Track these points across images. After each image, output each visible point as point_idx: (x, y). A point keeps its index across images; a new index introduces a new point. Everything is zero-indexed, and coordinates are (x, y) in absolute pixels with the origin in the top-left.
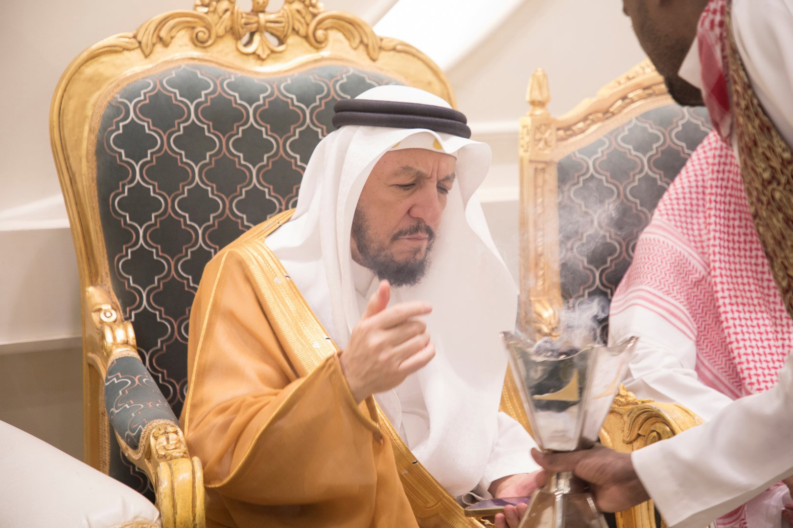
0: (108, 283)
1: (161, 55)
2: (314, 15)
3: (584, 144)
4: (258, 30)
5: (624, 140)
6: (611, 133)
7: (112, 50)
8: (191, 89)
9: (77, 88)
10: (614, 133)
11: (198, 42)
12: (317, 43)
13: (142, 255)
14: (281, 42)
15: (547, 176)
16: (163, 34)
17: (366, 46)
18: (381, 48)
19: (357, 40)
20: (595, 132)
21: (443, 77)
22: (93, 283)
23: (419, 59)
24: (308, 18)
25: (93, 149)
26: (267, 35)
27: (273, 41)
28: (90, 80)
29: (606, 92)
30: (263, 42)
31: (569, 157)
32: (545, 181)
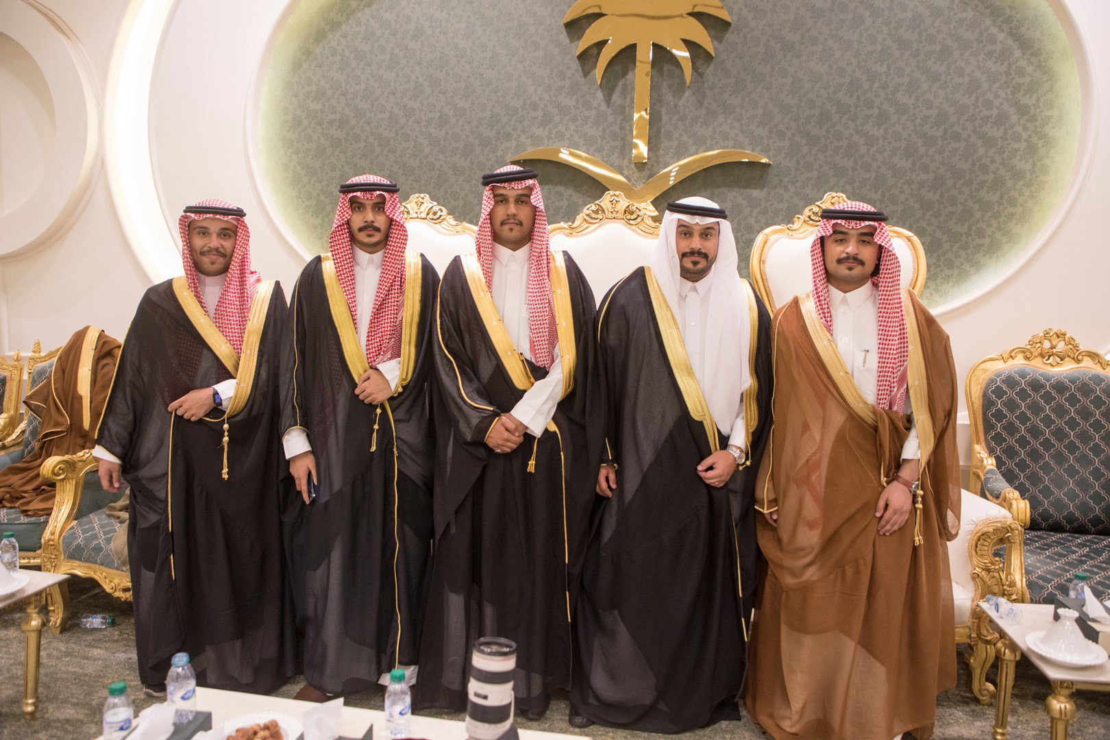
0: (984, 444)
1: (1011, 362)
2: (1078, 350)
4: (1052, 355)
7: (992, 360)
8: (1023, 375)
9: (977, 373)
11: (1027, 358)
12: (1078, 361)
13: (998, 434)
14: (1062, 360)
16: (1012, 355)
17: (1101, 363)
19: (1097, 361)
22: (977, 444)
24: (1075, 351)
25: (981, 395)
26: (1056, 357)
27: (1059, 360)
28: (983, 370)
30: (1054, 359)
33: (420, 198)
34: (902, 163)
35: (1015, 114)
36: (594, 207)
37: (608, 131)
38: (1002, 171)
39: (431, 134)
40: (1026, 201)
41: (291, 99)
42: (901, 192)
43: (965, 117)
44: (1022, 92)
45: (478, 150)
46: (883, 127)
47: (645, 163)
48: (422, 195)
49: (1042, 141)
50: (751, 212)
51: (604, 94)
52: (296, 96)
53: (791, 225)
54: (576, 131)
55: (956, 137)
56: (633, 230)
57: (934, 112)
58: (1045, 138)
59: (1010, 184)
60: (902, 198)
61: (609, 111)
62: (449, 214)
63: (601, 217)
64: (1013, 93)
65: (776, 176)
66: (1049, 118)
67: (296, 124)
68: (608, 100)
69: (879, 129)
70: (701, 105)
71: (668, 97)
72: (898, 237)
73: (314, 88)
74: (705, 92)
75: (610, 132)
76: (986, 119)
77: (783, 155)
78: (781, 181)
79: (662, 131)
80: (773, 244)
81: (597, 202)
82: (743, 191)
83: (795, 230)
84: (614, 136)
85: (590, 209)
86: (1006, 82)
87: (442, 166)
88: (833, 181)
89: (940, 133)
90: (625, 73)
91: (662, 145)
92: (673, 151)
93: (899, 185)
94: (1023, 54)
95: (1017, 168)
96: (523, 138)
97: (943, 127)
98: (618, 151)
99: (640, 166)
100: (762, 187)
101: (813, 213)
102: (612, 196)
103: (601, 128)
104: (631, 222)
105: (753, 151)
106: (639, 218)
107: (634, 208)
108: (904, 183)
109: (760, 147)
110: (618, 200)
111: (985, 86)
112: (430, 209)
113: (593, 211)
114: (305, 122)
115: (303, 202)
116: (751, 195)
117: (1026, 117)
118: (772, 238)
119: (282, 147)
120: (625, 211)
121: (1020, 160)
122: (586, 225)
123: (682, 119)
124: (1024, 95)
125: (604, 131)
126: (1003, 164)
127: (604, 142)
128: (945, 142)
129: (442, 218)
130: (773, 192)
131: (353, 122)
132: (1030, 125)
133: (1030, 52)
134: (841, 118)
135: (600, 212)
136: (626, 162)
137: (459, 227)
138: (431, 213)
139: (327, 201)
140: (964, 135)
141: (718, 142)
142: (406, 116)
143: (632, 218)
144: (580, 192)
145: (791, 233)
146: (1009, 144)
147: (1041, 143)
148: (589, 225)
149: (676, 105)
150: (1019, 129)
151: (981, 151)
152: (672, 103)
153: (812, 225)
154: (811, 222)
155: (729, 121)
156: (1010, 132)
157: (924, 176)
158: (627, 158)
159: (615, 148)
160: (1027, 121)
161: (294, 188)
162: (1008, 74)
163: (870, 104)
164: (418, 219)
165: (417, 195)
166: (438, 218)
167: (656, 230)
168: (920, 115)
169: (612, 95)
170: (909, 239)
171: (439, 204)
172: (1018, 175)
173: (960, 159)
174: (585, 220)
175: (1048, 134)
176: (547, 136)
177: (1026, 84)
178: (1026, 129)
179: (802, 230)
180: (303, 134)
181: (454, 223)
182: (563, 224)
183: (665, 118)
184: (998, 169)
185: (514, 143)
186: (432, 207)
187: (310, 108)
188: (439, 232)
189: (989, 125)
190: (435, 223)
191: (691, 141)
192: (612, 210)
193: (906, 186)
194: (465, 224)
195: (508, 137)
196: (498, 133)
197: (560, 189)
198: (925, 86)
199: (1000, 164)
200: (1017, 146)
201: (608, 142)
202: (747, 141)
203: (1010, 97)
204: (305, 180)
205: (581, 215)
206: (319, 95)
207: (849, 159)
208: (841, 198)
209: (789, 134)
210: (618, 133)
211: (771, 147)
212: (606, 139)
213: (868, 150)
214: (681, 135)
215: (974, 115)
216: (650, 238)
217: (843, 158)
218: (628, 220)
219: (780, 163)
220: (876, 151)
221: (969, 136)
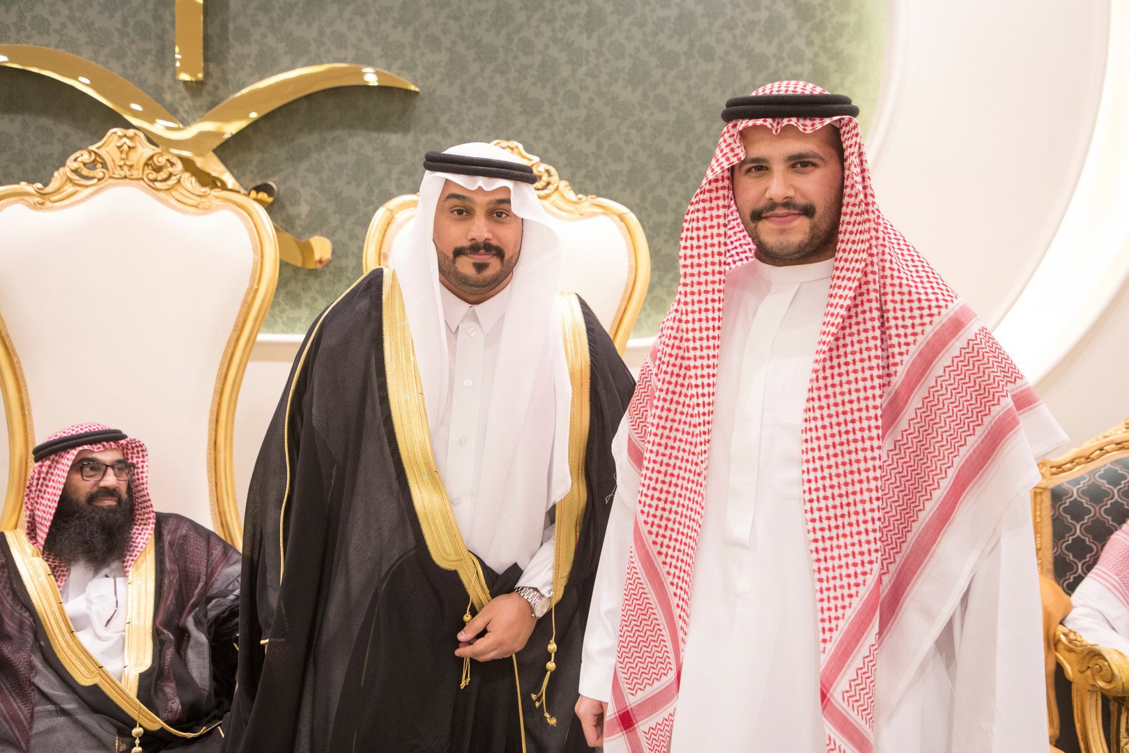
3: (1071, 478)
5: (1101, 477)
6: (1091, 472)
10: (1093, 473)
15: (1044, 497)
20: (1078, 471)
29: (1089, 445)
31: (1059, 486)
32: (1042, 501)
34: (628, 95)
35: (792, 18)
36: (85, 157)
37: (131, 22)
42: (626, 142)
43: (720, 22)
46: (596, 35)
47: (202, 82)
50: (389, 171)
54: (72, 18)
55: (708, 55)
56: (161, 200)
57: (673, 13)
58: (836, 56)
60: (628, 151)
63: (100, 175)
65: (428, 111)
66: (843, 26)
69: (589, 37)
72: (605, 214)
75: (136, 23)
76: (753, 24)
77: (438, 77)
78: (436, 120)
79: (231, 26)
80: (401, 226)
81: (93, 148)
82: (374, 135)
84: (143, 31)
85: (80, 159)
88: (520, 121)
89: (683, 46)
91: (232, 54)
92: (252, 62)
93: (624, 129)
97: (686, 38)
98: (153, 58)
99: (194, 88)
100: (406, 130)
102: (121, 137)
103: (118, 15)
104: (158, 185)
105: (389, 68)
106: (173, 178)
107: (162, 160)
108: (631, 127)
109: (398, 64)
110: (131, 145)
113: (85, 164)
116: (387, 142)
117: (809, 25)
118: (400, 217)
120: (146, 164)
122: (69, 188)
123: (265, 8)
125: (125, 22)
127: (126, 41)
128: (692, 61)
130: (423, 139)
132: (817, 39)
134: (529, 18)
135: (99, 166)
136: (167, 80)
140: (720, 51)
141: (328, 51)
143: (159, 178)
147: (832, 66)
148: (78, 188)
150: (800, 43)
155: (346, 15)
156: (787, 47)
157: (662, 117)
158: (168, 73)
159: (146, 52)
160: (812, 29)
167: (203, 200)
168: (651, 17)
170: (622, 218)
173: (715, 90)
174: (71, 180)
175: (842, 52)
178: (810, 43)
182: (24, 186)
183: (235, 4)
189: (756, 35)
191: (281, 47)
192: (121, 163)
193: (634, 132)
197: (47, 122)
201: (133, 42)
202: (377, 51)
205: (61, 170)
207: (544, 87)
208: (516, 150)
209: (446, 42)
210: (149, 26)
211: (418, 62)
212: (128, 35)
213: (574, 71)
214: (264, 36)
215: (732, 18)
216: (194, 214)
217: (534, 84)
218: (151, 181)
219: (434, 91)
220: (587, 74)
221: (727, 53)
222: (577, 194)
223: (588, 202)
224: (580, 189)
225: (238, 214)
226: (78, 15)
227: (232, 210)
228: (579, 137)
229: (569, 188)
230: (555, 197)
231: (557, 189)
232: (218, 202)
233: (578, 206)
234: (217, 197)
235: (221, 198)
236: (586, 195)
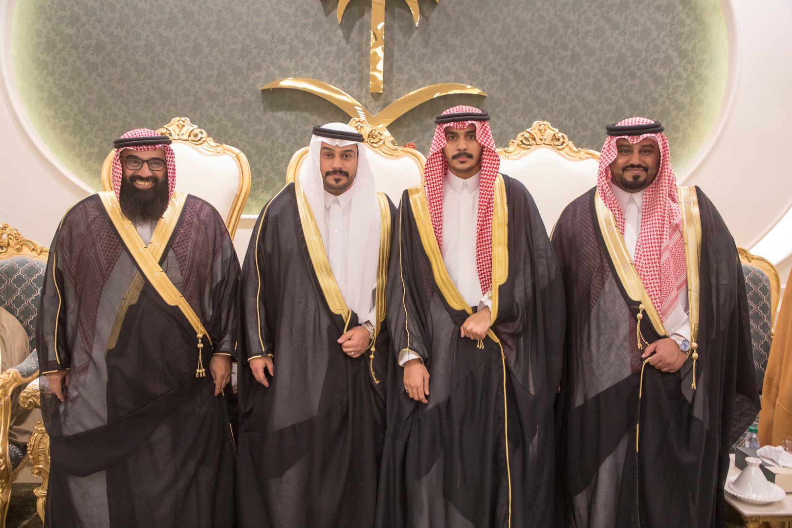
17: (748, 257)
18: (753, 258)
19: (744, 256)
21: (775, 268)
23: (766, 262)
33: (181, 122)
34: (591, 97)
35: (677, 57)
37: (347, 65)
38: (668, 104)
39: (186, 62)
40: (686, 128)
41: (44, 23)
42: (590, 121)
43: (639, 59)
44: (683, 39)
45: (231, 78)
46: (575, 66)
47: (381, 94)
48: (183, 119)
49: (698, 79)
51: (343, 33)
52: (49, 20)
53: (507, 148)
54: (320, 64)
55: (633, 76)
56: (376, 152)
57: (615, 55)
58: (699, 76)
59: (673, 114)
61: (348, 47)
62: (209, 136)
64: (676, 40)
65: (490, 106)
66: (703, 61)
67: (50, 46)
68: (347, 38)
69: (572, 68)
70: (427, 44)
71: (399, 36)
72: (593, 158)
73: (68, 13)
74: (430, 34)
75: (350, 65)
76: (656, 60)
77: (495, 88)
78: (494, 110)
79: (395, 66)
83: (511, 152)
84: (353, 69)
86: (670, 31)
87: (197, 92)
89: (620, 72)
90: (362, 14)
91: (395, 78)
92: (404, 83)
93: (588, 114)
94: (684, 8)
95: (679, 101)
96: (272, 69)
97: (622, 68)
98: (357, 82)
99: (376, 96)
101: (525, 138)
102: (357, 122)
103: (341, 61)
104: (375, 145)
105: (471, 85)
106: (381, 141)
107: (376, 133)
108: (592, 113)
109: (476, 82)
110: (362, 125)
111: (655, 34)
112: (191, 132)
114: (60, 46)
115: (60, 121)
117: (685, 60)
119: (36, 68)
120: (369, 136)
121: (681, 95)
123: (411, 56)
124: (684, 42)
125: (344, 65)
126: (668, 98)
127: (345, 74)
128: (624, 79)
129: (203, 140)
131: (109, 48)
133: (688, 7)
134: (542, 58)
136: (364, 92)
137: (220, 148)
138: (192, 135)
139: (85, 121)
140: (639, 74)
141: (441, 77)
142: (161, 44)
143: (375, 142)
144: (324, 118)
145: (507, 155)
146: (673, 82)
147: (697, 81)
149: (406, 43)
150: (680, 70)
151: (652, 87)
152: (403, 42)
153: (524, 148)
154: (523, 146)
155: (451, 59)
156: (673, 72)
157: (608, 108)
158: (364, 89)
159: (354, 79)
160: (687, 63)
161: (50, 109)
162: (672, 25)
163: (565, 47)
164: (180, 140)
165: (178, 118)
166: (199, 140)
167: (396, 152)
168: (604, 57)
169: (350, 33)
171: (199, 127)
172: (680, 107)
173: (636, 94)
175: (702, 74)
176: (294, 68)
177: (686, 33)
178: (685, 70)
179: (516, 153)
180: (58, 57)
181: (214, 144)
183: (397, 55)
184: (664, 102)
185: (264, 73)
186: (193, 130)
187: (65, 32)
188: (200, 152)
189: (658, 66)
190: (196, 145)
191: (419, 75)
193: (594, 116)
194: (224, 145)
195: (258, 67)
196: (249, 63)
197: (306, 115)
198: (608, 33)
199: (666, 98)
200: (678, 83)
201: (347, 74)
202: (465, 76)
203: (674, 43)
204: (62, 101)
206: (74, 20)
207: (548, 93)
208: (547, 126)
209: (500, 71)
210: (356, 66)
211: (486, 81)
212: (346, 71)
213: (564, 85)
214: (410, 70)
215: (646, 58)
216: (391, 159)
217: (544, 92)
218: (371, 143)
219: (493, 96)
220: (570, 86)
221: (642, 75)
222: (577, 148)
223: (583, 152)
224: (577, 145)
225: (413, 159)
226: (322, 62)
227: (410, 157)
228: (566, 118)
229: (573, 145)
230: (566, 149)
231: (568, 145)
232: (402, 153)
233: (578, 154)
234: (402, 151)
235: (404, 151)
236: (582, 148)
